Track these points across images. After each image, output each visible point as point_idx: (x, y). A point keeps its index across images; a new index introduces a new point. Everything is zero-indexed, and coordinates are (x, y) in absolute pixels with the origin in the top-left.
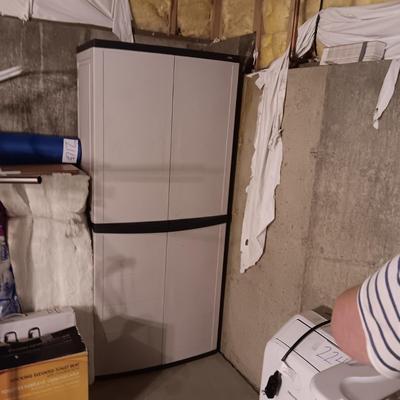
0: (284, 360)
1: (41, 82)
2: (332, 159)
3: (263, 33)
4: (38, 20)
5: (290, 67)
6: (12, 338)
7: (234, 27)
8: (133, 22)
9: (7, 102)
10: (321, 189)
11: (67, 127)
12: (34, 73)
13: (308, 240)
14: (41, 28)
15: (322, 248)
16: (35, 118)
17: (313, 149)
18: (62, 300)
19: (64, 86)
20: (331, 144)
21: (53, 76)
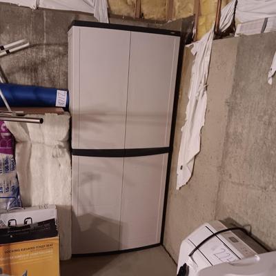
0: (190, 255)
1: (44, 51)
2: (240, 108)
3: (200, 15)
4: (43, 9)
5: (214, 39)
6: (13, 223)
7: (181, 11)
8: (109, 9)
9: (21, 65)
10: (231, 131)
11: (61, 82)
12: (39, 45)
13: (221, 168)
14: (45, 14)
15: (230, 175)
16: (40, 76)
17: (227, 100)
18: (51, 200)
19: (59, 54)
20: (239, 96)
21: (52, 47)
